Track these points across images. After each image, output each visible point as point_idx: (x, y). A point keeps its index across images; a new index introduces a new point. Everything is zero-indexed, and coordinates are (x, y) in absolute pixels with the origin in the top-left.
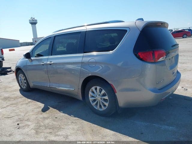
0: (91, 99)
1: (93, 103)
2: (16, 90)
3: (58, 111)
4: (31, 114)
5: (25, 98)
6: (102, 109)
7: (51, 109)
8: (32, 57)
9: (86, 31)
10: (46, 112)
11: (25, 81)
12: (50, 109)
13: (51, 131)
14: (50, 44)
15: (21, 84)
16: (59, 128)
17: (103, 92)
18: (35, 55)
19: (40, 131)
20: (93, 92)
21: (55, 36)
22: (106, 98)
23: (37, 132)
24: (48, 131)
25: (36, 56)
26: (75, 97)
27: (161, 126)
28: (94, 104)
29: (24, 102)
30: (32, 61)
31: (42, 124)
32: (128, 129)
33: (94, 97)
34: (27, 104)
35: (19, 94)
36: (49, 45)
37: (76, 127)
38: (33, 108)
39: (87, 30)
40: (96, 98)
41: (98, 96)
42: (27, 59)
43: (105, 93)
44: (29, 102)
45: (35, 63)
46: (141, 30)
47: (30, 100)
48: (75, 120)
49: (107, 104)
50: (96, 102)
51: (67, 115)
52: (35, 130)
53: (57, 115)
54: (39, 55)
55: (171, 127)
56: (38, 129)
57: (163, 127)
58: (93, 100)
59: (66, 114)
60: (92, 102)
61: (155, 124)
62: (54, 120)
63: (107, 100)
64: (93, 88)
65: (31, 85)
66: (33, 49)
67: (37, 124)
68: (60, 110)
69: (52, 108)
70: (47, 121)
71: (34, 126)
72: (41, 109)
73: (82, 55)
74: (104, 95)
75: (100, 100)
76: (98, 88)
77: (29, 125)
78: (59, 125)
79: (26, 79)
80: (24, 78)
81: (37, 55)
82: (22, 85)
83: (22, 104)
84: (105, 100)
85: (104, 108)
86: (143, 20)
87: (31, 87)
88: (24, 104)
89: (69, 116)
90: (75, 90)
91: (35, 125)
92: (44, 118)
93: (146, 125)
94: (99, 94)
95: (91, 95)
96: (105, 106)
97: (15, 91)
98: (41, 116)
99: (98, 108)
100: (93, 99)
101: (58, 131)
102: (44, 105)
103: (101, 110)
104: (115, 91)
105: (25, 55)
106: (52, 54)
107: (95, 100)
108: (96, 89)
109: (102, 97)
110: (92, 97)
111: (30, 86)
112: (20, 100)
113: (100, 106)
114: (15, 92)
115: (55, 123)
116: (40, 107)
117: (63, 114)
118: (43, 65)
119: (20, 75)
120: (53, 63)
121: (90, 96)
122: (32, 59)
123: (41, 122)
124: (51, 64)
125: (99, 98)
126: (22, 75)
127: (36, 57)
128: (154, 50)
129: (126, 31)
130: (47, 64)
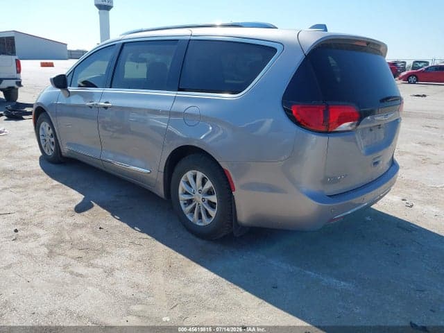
0: (183, 198)
1: (186, 207)
2: (31, 156)
3: (109, 215)
4: (50, 212)
5: (46, 177)
6: (202, 222)
7: (96, 207)
8: (70, 86)
9: (190, 40)
10: (82, 213)
11: (53, 140)
12: (94, 208)
13: (81, 254)
14: (111, 61)
15: (43, 145)
16: (101, 251)
17: (209, 184)
18: (79, 83)
19: (58, 251)
20: (188, 183)
21: (124, 44)
22: (214, 199)
23: (51, 252)
24: (76, 253)
25: (82, 85)
26: (150, 188)
27: (321, 278)
28: (186, 209)
29: (42, 186)
30: (69, 96)
31: (68, 238)
32: (248, 274)
33: (189, 194)
34: (47, 190)
35: (36, 165)
36: (107, 63)
37: (137, 254)
38: (59, 200)
39: (192, 38)
40: (192, 196)
41: (197, 193)
42: (59, 90)
43: (211, 188)
44: (53, 187)
45: (75, 101)
46: (306, 51)
47: (55, 183)
48: (140, 238)
49: (213, 213)
50: (191, 206)
51: (125, 225)
52: (48, 249)
53: (103, 223)
54: (87, 84)
55: (343, 283)
56: (55, 246)
57: (326, 280)
58: (187, 200)
59: (124, 222)
60: (185, 204)
61: (310, 270)
62: (95, 233)
63: (215, 203)
64: (189, 175)
65: (65, 149)
66: (74, 69)
67: (56, 237)
68: (114, 212)
69: (99, 207)
70: (79, 233)
71: (49, 240)
72: (74, 206)
73: (172, 94)
74: (210, 193)
75: (201, 202)
76: (200, 175)
77: (39, 236)
78: (103, 246)
79: (54, 135)
80: (51, 131)
81: (83, 82)
82: (45, 146)
83: (36, 190)
84: (212, 205)
85: (206, 221)
86: (326, 30)
87: (63, 154)
88: (41, 190)
89: (131, 229)
90: (151, 174)
91: (51, 236)
92: (76, 226)
93: (292, 271)
94: (201, 188)
95: (183, 190)
96: (209, 216)
97: (30, 159)
98: (70, 220)
99: (193, 219)
100: (187, 197)
101: (97, 258)
102: (83, 197)
103: (200, 224)
104: (232, 187)
105: (54, 78)
106: (113, 86)
107: (190, 201)
108: (195, 177)
109: (206, 197)
110: (186, 193)
111: (60, 152)
112: (35, 179)
113: (200, 217)
114: (29, 161)
115: (95, 239)
116: (74, 201)
117: (119, 223)
118: (91, 107)
119: (43, 125)
120: (111, 107)
121: (180, 191)
122: (69, 92)
123: (66, 232)
124: (106, 108)
125: (198, 198)
126: (48, 125)
127: (80, 86)
128: (329, 103)
129: (274, 50)
130: (98, 107)
